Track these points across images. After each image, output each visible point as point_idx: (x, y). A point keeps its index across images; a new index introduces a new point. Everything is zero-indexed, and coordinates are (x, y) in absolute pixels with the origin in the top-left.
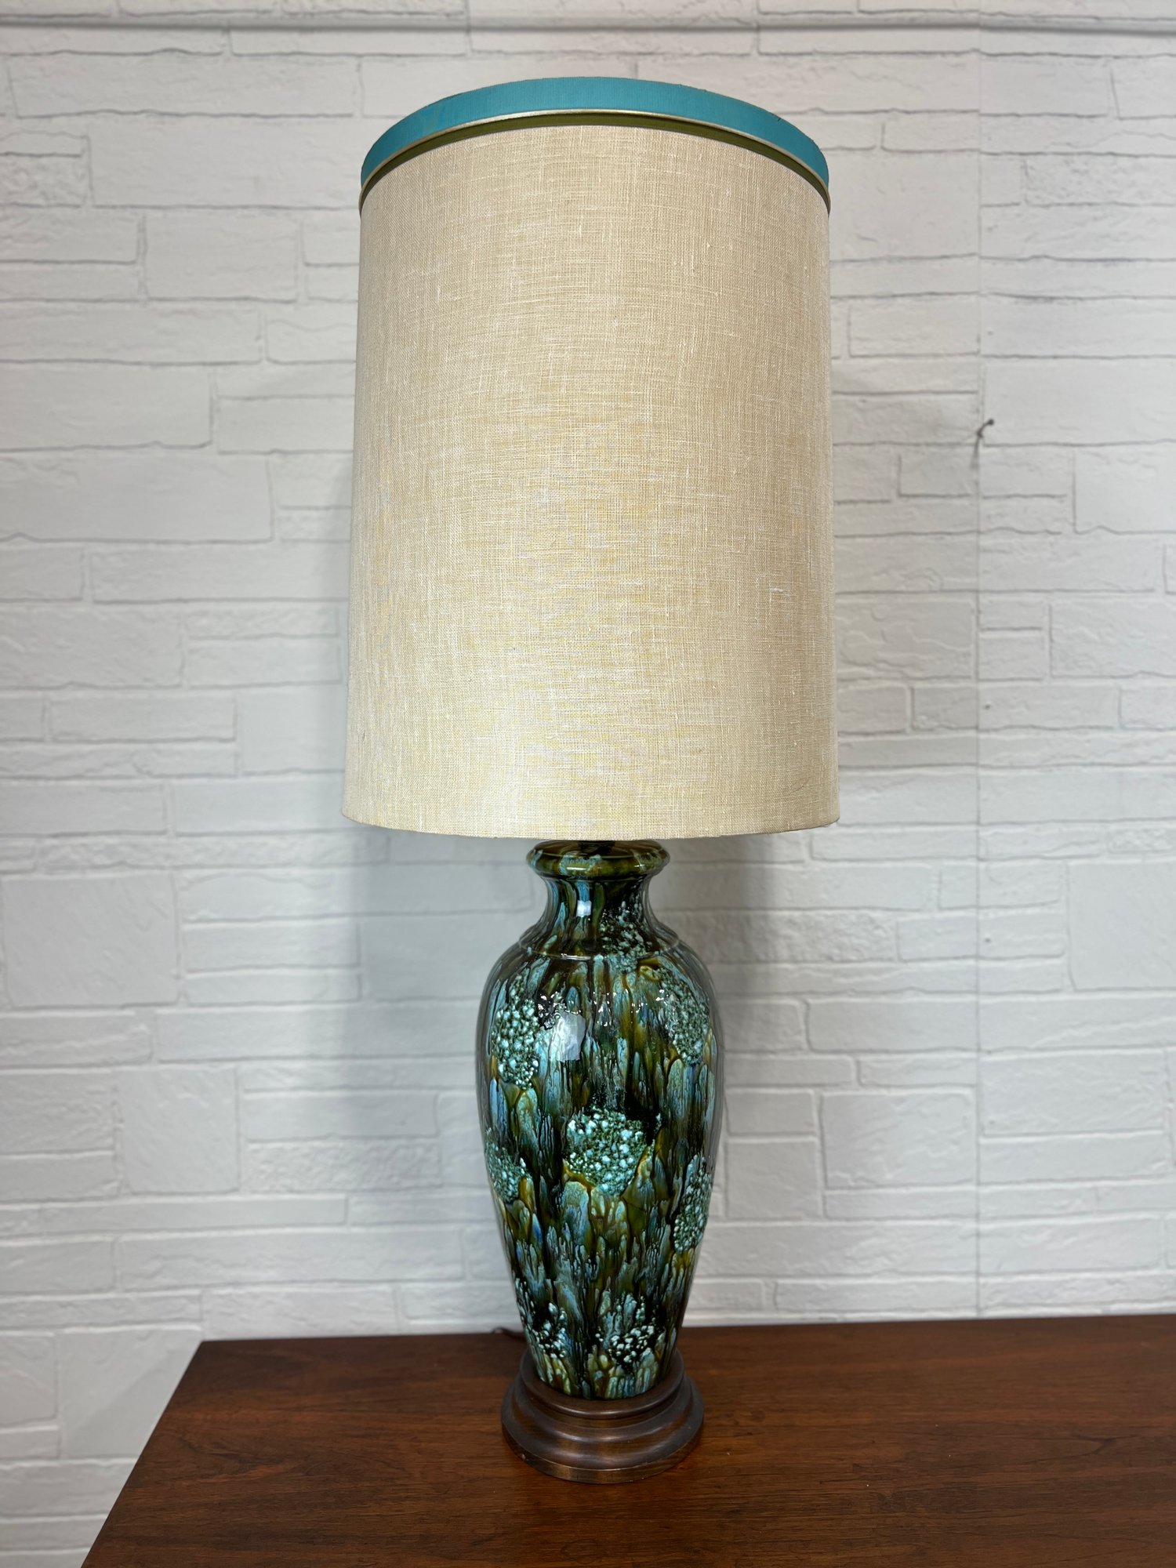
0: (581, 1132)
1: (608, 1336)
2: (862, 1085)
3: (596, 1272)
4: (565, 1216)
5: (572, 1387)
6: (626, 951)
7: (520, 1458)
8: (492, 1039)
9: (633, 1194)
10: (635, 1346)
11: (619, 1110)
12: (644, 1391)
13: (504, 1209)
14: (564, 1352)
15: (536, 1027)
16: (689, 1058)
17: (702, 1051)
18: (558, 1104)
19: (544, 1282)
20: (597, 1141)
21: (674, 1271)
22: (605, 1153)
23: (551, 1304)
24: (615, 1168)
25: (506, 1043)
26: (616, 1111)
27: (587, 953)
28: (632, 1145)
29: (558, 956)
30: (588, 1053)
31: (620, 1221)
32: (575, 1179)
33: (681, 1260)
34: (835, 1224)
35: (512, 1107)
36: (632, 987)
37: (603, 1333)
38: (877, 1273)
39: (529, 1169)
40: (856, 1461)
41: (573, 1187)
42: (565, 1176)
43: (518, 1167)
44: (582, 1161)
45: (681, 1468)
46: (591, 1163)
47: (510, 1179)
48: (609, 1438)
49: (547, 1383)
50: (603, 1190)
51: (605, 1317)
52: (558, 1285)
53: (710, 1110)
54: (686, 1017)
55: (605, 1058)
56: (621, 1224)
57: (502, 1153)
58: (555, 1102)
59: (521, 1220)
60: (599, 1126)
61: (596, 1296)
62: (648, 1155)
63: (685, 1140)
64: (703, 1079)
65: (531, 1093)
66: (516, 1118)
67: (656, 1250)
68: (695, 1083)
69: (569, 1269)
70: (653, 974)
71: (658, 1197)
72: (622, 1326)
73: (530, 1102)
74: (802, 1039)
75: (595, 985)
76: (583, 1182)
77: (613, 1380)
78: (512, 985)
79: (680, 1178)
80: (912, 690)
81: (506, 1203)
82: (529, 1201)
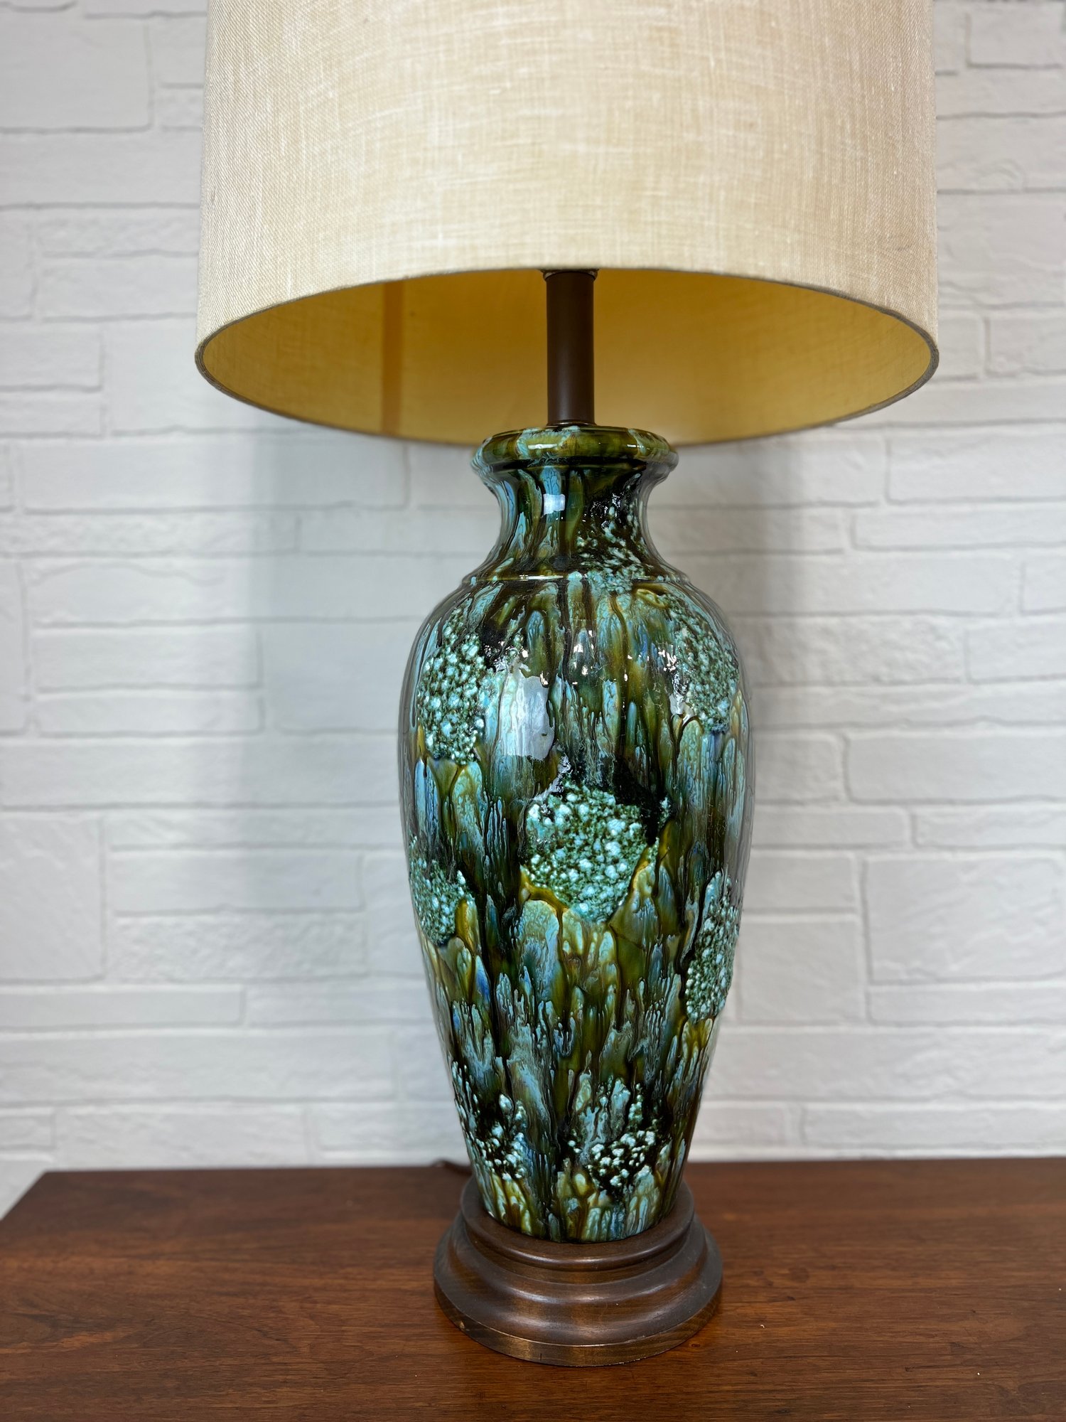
0: (547, 821)
1: (587, 1143)
2: (918, 846)
3: (570, 1044)
4: (523, 956)
5: (533, 1224)
6: (615, 569)
7: (458, 1327)
8: (418, 703)
9: (627, 920)
10: (627, 1161)
11: (605, 788)
12: (638, 1231)
13: (435, 957)
14: (522, 1170)
15: (481, 670)
16: (710, 721)
17: (728, 715)
18: (513, 781)
19: (493, 1063)
20: (572, 835)
21: (685, 1047)
22: (583, 853)
23: (502, 1097)
24: (599, 878)
25: (437, 703)
26: (600, 789)
27: (557, 572)
28: (626, 843)
29: (515, 578)
30: (559, 703)
31: (605, 964)
32: (538, 896)
33: (695, 1033)
34: (882, 1030)
35: (446, 794)
36: (626, 611)
37: (579, 1140)
38: (937, 1097)
39: (472, 887)
40: (955, 1339)
41: (535, 911)
42: (524, 893)
43: (454, 886)
44: (549, 867)
45: (696, 1346)
46: (564, 871)
47: (443, 906)
48: (587, 1299)
49: (498, 1220)
50: (580, 912)
51: (583, 1114)
52: (513, 1064)
53: (738, 808)
54: (706, 662)
55: (585, 710)
56: (608, 967)
57: (432, 869)
58: (509, 779)
59: (460, 968)
60: (576, 813)
61: (570, 1082)
62: (649, 861)
63: (704, 846)
64: (729, 758)
65: (474, 769)
66: (452, 811)
67: (659, 1013)
68: (718, 759)
69: (529, 1039)
70: (657, 599)
71: (662, 930)
72: (608, 1129)
73: (471, 782)
74: (838, 785)
75: (570, 607)
76: (551, 901)
77: (594, 1213)
78: (447, 622)
79: (696, 904)
80: (987, 322)
81: (439, 945)
82: (470, 937)
